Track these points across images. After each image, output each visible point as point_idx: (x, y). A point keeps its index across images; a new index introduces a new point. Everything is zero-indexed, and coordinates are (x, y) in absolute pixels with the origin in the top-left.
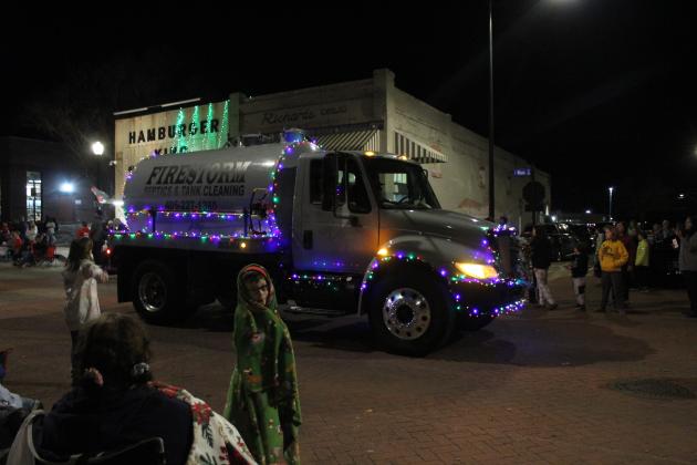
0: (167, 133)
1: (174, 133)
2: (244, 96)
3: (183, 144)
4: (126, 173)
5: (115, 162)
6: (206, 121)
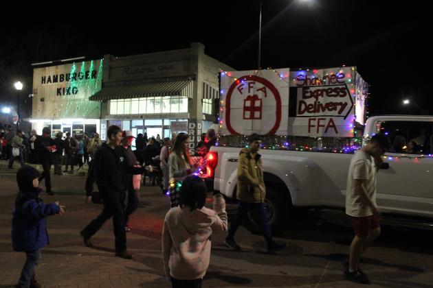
0: (65, 78)
1: (69, 78)
2: (113, 56)
3: (74, 85)
4: (40, 102)
5: (33, 95)
6: (89, 72)
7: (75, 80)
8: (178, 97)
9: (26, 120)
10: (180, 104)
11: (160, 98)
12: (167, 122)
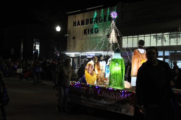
0: (89, 22)
1: (92, 22)
3: (96, 27)
4: (72, 40)
5: (67, 35)
6: (106, 16)
7: (97, 23)
8: (176, 33)
9: (63, 53)
10: (178, 39)
11: (161, 34)
12: (167, 53)
